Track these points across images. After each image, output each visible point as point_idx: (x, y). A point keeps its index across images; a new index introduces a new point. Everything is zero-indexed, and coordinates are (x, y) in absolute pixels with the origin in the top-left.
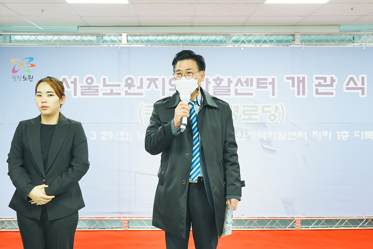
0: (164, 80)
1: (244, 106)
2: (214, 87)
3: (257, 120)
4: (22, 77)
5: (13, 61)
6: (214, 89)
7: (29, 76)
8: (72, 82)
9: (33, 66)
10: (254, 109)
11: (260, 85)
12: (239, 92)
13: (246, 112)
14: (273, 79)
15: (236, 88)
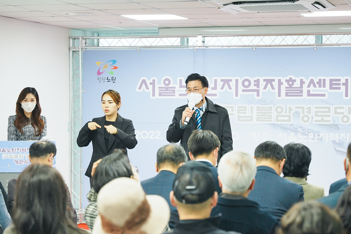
0: (237, 81)
1: (316, 108)
2: (286, 88)
3: (329, 121)
4: (106, 79)
5: (98, 63)
6: (286, 90)
7: (112, 78)
8: (151, 84)
9: (116, 68)
10: (327, 110)
11: (333, 86)
12: (311, 93)
13: (318, 114)
14: (347, 80)
15: (309, 89)
